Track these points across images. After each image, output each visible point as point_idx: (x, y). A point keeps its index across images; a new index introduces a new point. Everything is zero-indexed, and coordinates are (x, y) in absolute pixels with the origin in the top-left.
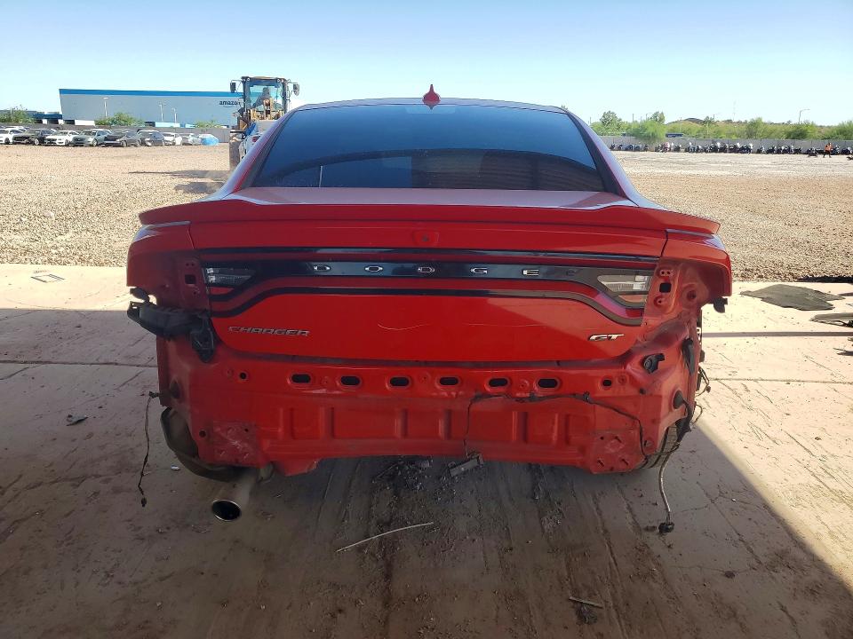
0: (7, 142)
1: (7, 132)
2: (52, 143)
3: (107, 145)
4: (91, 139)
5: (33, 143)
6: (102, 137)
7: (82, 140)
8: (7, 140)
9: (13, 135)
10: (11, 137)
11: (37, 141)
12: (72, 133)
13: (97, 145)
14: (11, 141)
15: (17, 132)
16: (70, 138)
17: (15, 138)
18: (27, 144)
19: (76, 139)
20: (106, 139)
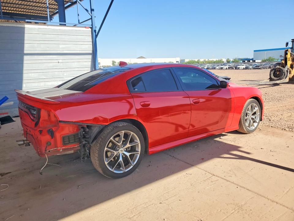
0: (226, 69)
1: (227, 66)
2: (239, 69)
3: (256, 69)
4: (251, 67)
5: (233, 69)
6: (255, 66)
7: (248, 67)
8: (226, 68)
9: (229, 66)
10: (227, 67)
11: (234, 68)
12: (246, 65)
13: (253, 69)
14: (227, 68)
15: (230, 65)
16: (244, 67)
17: (228, 68)
18: (232, 69)
19: (246, 67)
20: (256, 67)
